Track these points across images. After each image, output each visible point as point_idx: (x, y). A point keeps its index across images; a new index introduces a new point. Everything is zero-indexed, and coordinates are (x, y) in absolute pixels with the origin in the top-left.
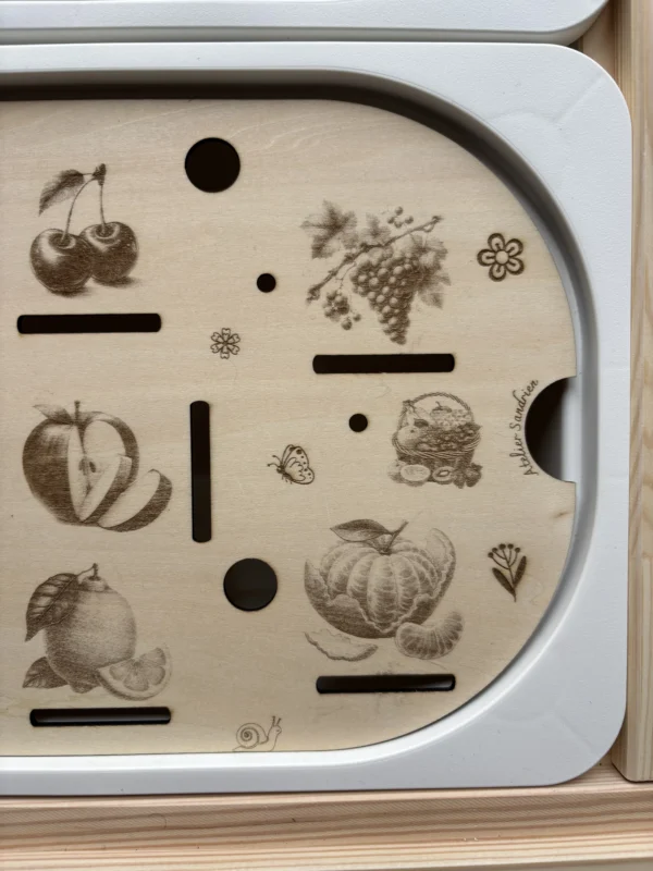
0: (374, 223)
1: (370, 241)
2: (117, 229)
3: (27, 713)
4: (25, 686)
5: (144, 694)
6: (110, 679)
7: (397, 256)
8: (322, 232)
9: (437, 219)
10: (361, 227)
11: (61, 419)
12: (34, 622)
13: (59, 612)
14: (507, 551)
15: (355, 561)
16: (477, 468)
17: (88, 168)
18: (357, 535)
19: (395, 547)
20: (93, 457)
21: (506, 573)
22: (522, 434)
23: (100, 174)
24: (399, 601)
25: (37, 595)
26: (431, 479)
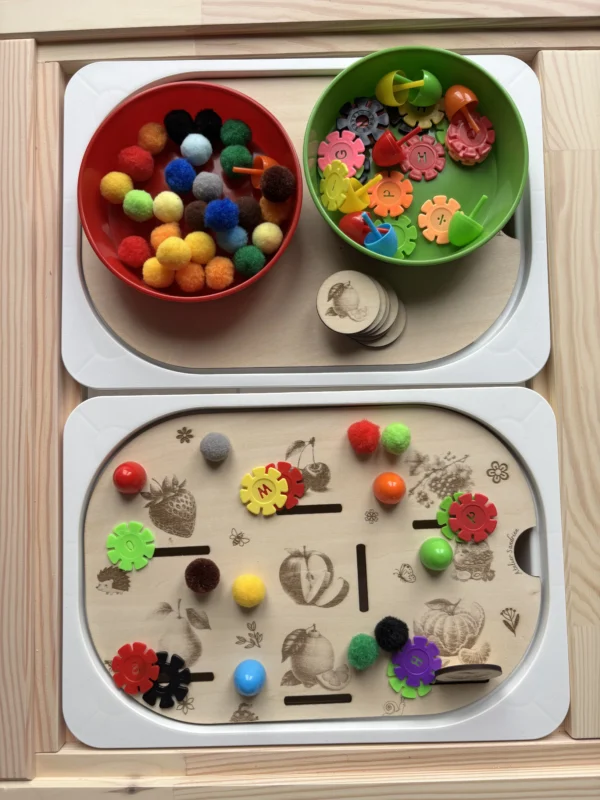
0: (438, 459)
1: (436, 467)
2: (320, 466)
3: (283, 698)
4: (282, 685)
5: (339, 687)
6: (323, 681)
7: (449, 474)
8: (414, 464)
9: (467, 456)
10: (432, 461)
11: (297, 555)
12: (286, 654)
13: (297, 648)
14: (509, 612)
15: (437, 619)
16: (493, 572)
17: (307, 439)
18: (438, 607)
19: (456, 611)
20: (312, 572)
21: (510, 622)
22: (513, 555)
23: (312, 442)
24: (459, 638)
25: (287, 640)
26: (471, 578)
